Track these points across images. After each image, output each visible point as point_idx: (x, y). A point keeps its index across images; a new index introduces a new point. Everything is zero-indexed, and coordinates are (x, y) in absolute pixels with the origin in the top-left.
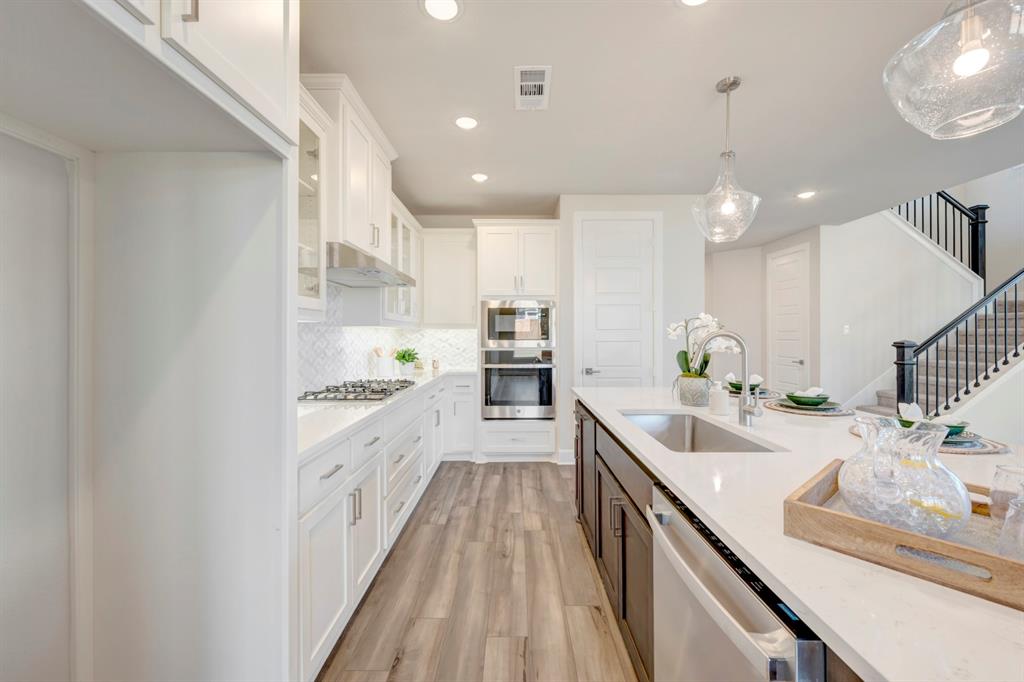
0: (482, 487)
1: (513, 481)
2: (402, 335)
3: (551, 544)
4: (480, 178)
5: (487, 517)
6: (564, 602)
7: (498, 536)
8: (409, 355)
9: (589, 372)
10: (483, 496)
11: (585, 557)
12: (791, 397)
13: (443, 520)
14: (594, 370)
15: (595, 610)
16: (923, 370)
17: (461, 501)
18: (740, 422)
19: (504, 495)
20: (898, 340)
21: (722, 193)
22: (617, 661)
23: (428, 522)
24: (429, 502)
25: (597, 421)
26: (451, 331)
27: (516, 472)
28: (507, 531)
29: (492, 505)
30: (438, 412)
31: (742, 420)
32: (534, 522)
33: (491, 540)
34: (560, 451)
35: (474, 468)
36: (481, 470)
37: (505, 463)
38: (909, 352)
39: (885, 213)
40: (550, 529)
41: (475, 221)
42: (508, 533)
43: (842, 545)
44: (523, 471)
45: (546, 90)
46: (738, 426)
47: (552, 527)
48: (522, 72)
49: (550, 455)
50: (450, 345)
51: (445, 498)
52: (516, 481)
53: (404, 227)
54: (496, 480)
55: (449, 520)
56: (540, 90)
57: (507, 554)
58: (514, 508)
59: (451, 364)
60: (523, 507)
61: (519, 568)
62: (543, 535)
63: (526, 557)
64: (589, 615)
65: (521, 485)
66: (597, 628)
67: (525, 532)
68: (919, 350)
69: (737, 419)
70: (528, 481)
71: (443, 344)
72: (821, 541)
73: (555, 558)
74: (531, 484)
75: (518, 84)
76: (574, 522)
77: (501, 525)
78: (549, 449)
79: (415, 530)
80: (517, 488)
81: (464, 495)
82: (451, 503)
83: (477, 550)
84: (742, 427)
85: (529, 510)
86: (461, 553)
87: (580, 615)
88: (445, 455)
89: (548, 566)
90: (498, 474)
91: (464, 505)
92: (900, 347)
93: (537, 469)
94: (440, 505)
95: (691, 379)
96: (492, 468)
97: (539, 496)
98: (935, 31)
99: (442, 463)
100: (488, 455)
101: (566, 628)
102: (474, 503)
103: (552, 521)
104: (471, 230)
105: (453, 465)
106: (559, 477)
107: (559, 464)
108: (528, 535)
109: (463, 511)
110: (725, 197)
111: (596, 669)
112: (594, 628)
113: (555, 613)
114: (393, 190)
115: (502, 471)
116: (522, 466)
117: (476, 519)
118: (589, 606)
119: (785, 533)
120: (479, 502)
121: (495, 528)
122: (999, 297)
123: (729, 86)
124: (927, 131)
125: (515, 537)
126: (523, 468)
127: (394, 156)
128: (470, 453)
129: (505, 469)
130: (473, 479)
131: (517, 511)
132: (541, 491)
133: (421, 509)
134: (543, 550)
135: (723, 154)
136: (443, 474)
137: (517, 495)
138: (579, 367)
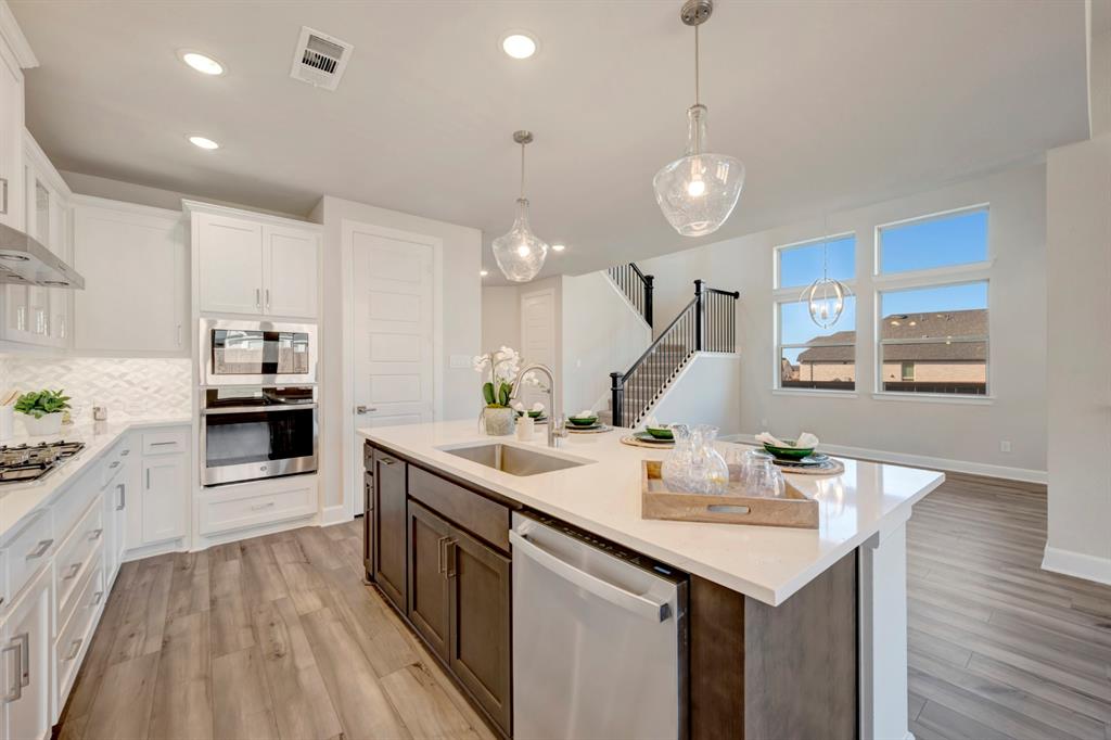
0: (211, 581)
1: (262, 562)
2: (14, 368)
3: (341, 619)
4: (204, 143)
5: (234, 617)
6: (377, 675)
7: (262, 636)
8: (51, 400)
9: (361, 410)
10: (218, 592)
11: (386, 618)
12: (573, 420)
13: (155, 645)
14: (368, 408)
15: (414, 668)
16: (626, 394)
17: (180, 610)
18: (549, 445)
19: (252, 582)
20: (613, 372)
21: (519, 237)
22: (452, 706)
23: (123, 657)
24: (114, 629)
25: (408, 462)
26: (130, 361)
27: (263, 549)
28: (272, 625)
29: (238, 601)
30: (122, 487)
31: (551, 442)
32: (311, 602)
33: (252, 643)
34: (325, 510)
35: (189, 560)
36: (203, 560)
37: (240, 542)
38: (619, 380)
39: (602, 272)
40: (334, 603)
41: (188, 203)
42: (276, 627)
43: (678, 516)
44: (273, 546)
45: (338, 69)
46: (547, 448)
47: (336, 599)
48: (311, 36)
49: (309, 517)
50: (129, 382)
51: (147, 614)
52: (267, 559)
53: (38, 185)
54: (234, 566)
55: (165, 643)
56: (328, 66)
57: (283, 650)
58: (275, 593)
59: (129, 413)
60: (287, 589)
61: (306, 661)
62: (327, 612)
63: (312, 646)
64: (409, 675)
65: (276, 563)
66: (422, 685)
67: (300, 617)
68: (625, 378)
69: (547, 442)
70: (284, 556)
71: (114, 382)
72: (665, 517)
73: (352, 633)
74: (290, 558)
75: (302, 47)
76: (363, 586)
77: (261, 620)
78: (308, 510)
79: (100, 677)
80: (269, 569)
81: (183, 600)
82: (162, 618)
83: (233, 664)
84: (551, 448)
85: (298, 591)
86: (206, 678)
87: (399, 680)
88: (129, 551)
89: (345, 645)
90: (236, 558)
91: (188, 613)
92: (614, 377)
93: (295, 539)
94: (142, 627)
95: (498, 410)
96: (219, 554)
97: (306, 570)
98: (676, 164)
99: (123, 566)
100: (209, 536)
101: (388, 700)
102: (205, 606)
103: (334, 593)
104: (178, 214)
105: (144, 565)
106: (327, 541)
107: (322, 526)
108: (306, 620)
109: (190, 623)
110: (521, 240)
111: (432, 725)
112: (419, 686)
113: (369, 690)
114: (27, 125)
115: (239, 553)
116: (270, 540)
117: (217, 627)
118: (406, 667)
119: (643, 518)
120: (213, 602)
121: (252, 626)
122: (662, 341)
123: (524, 139)
124: (676, 228)
125: (287, 627)
126: (272, 542)
127: (31, 63)
128: (178, 541)
129: (243, 549)
130: (192, 575)
131: (280, 596)
132: (308, 563)
133: (102, 645)
134: (331, 629)
135: (519, 200)
136: (129, 582)
137: (273, 578)
138: (349, 405)
